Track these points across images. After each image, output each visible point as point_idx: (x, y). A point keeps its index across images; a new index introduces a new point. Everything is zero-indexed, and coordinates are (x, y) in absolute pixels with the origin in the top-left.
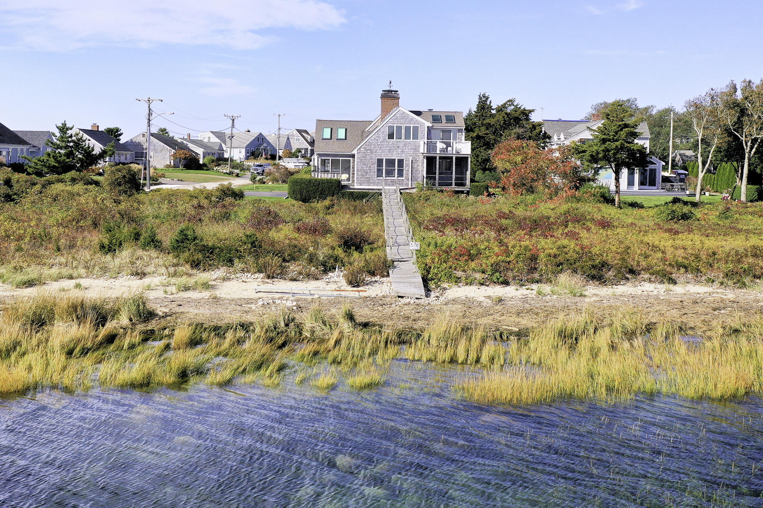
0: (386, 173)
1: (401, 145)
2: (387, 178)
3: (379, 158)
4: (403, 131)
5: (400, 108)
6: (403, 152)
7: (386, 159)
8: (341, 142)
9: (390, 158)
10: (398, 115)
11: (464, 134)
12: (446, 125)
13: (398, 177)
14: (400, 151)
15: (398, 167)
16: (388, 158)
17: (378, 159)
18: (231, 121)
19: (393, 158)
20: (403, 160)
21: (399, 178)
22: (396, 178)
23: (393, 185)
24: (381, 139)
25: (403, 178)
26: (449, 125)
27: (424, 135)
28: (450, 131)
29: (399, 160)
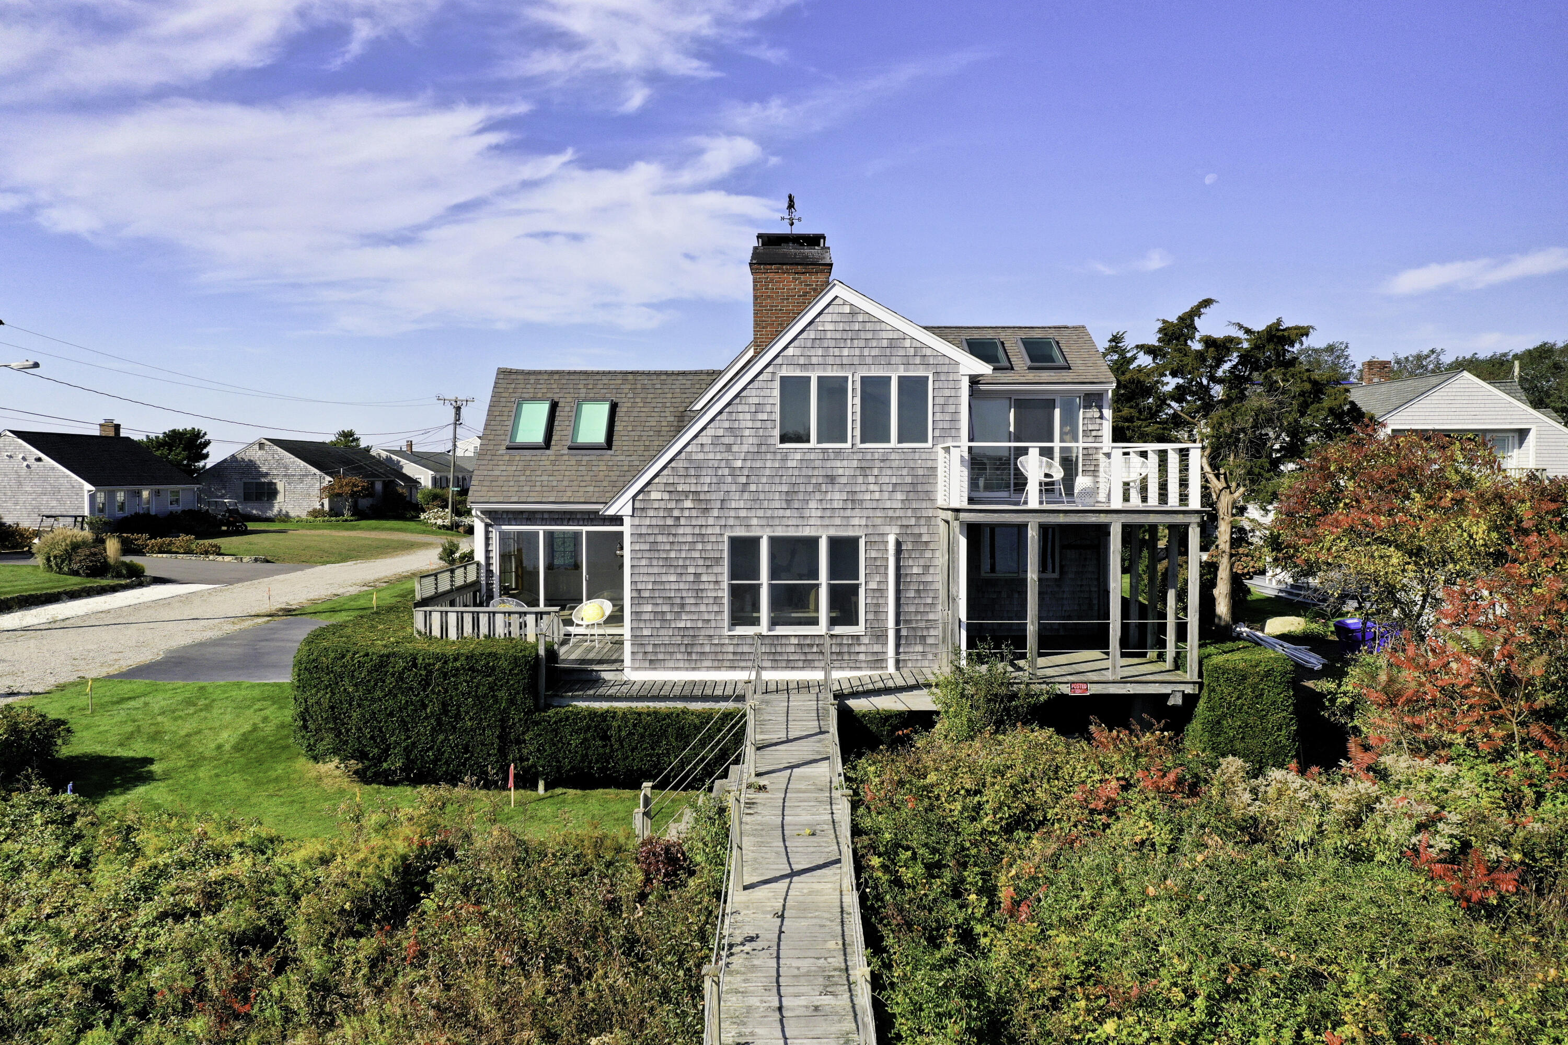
0: (775, 604)
1: (844, 469)
2: (781, 630)
3: (740, 532)
4: (854, 403)
5: (838, 290)
6: (853, 501)
7: (774, 542)
8: (586, 457)
9: (792, 533)
10: (827, 323)
11: (1108, 413)
12: (1031, 376)
13: (833, 622)
14: (837, 497)
15: (833, 574)
16: (780, 532)
17: (734, 541)
18: (453, 411)
19: (807, 532)
20: (854, 541)
21: (839, 630)
22: (822, 628)
23: (808, 664)
24: (749, 443)
25: (859, 629)
26: (1045, 376)
27: (955, 420)
28: (1051, 404)
29: (834, 542)
